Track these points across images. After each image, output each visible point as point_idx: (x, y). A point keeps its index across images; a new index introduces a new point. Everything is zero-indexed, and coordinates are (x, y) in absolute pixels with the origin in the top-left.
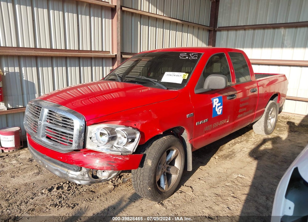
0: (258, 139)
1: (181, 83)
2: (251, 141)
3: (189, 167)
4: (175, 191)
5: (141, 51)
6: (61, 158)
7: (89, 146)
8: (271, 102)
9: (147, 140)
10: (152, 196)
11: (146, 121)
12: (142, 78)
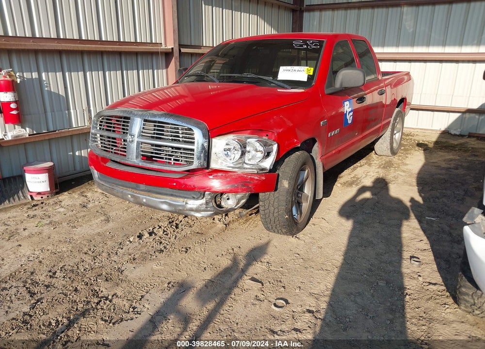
0: (382, 161)
1: (306, 80)
2: (375, 163)
3: (318, 194)
4: (307, 225)
5: (224, 41)
6: (175, 184)
7: (214, 165)
8: (397, 109)
9: (282, 155)
10: (289, 226)
11: (282, 130)
12: (248, 76)
